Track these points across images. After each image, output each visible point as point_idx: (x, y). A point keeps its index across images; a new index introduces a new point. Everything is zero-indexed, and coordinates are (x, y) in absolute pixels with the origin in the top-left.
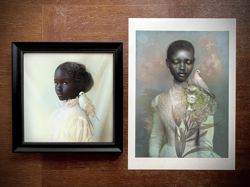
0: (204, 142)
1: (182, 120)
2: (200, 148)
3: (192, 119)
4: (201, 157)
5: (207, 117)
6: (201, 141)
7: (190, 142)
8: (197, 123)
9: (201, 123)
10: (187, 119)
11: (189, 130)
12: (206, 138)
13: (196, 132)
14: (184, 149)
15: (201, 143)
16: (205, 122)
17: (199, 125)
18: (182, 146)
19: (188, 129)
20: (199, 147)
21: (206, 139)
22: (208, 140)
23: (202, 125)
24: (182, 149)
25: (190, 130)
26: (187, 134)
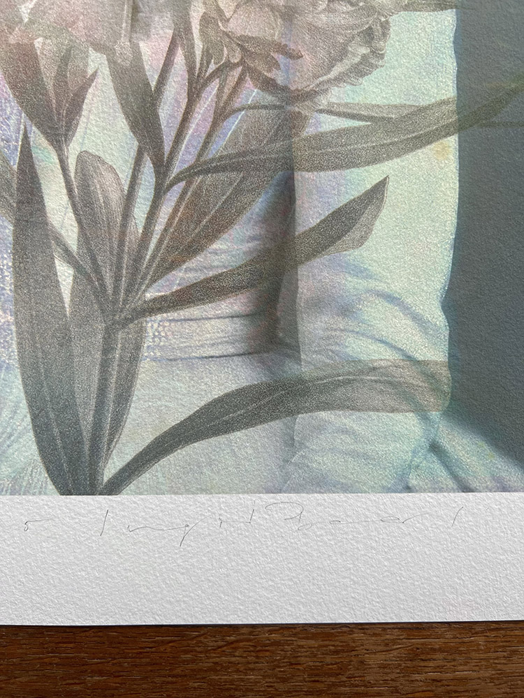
0: (346, 311)
1: (96, 62)
2: (301, 381)
3: (207, 55)
4: (321, 483)
5: (385, 26)
6: (318, 304)
7: (194, 311)
8: (269, 99)
9: (309, 95)
10: (152, 50)
11: (178, 179)
12: (374, 268)
13: (259, 205)
14: (124, 398)
15: (313, 327)
16: (365, 81)
17: (289, 124)
18: (105, 365)
19: (162, 167)
20: (292, 369)
21: (372, 284)
22: (396, 287)
23: (329, 124)
24: (102, 390)
25: (189, 174)
26: (159, 228)
